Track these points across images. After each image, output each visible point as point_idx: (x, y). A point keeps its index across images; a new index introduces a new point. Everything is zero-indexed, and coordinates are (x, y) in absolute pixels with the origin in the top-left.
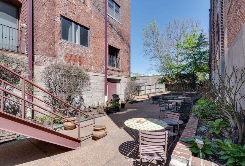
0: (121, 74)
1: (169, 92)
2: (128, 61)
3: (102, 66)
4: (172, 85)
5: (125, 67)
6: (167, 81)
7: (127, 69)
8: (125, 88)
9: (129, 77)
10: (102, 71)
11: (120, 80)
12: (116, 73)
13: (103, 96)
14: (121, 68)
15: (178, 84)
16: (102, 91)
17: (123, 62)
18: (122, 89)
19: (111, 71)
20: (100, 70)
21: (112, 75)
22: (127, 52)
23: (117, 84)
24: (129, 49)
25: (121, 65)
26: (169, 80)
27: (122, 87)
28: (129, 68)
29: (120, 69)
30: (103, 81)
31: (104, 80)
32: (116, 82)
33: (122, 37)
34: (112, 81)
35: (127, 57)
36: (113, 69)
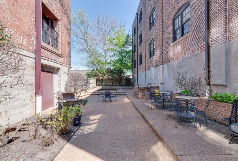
0: (60, 59)
1: (101, 87)
2: (68, 42)
3: (28, 36)
4: (102, 80)
5: (64, 50)
6: (97, 76)
7: (67, 54)
8: (65, 83)
9: (69, 66)
10: (31, 48)
11: (58, 69)
12: (54, 57)
13: (32, 96)
14: (60, 50)
15: (108, 79)
16: (31, 86)
17: (63, 42)
18: (61, 84)
19: (46, 52)
20: (25, 43)
21: (47, 58)
22: (68, 29)
23: (54, 75)
24: (69, 25)
25: (60, 46)
26: (100, 75)
27: (62, 81)
28: (70, 53)
29: (60, 52)
30: (32, 67)
31: (34, 65)
32: (52, 73)
33: (61, 3)
34: (47, 70)
35: (67, 37)
36: (50, 48)
